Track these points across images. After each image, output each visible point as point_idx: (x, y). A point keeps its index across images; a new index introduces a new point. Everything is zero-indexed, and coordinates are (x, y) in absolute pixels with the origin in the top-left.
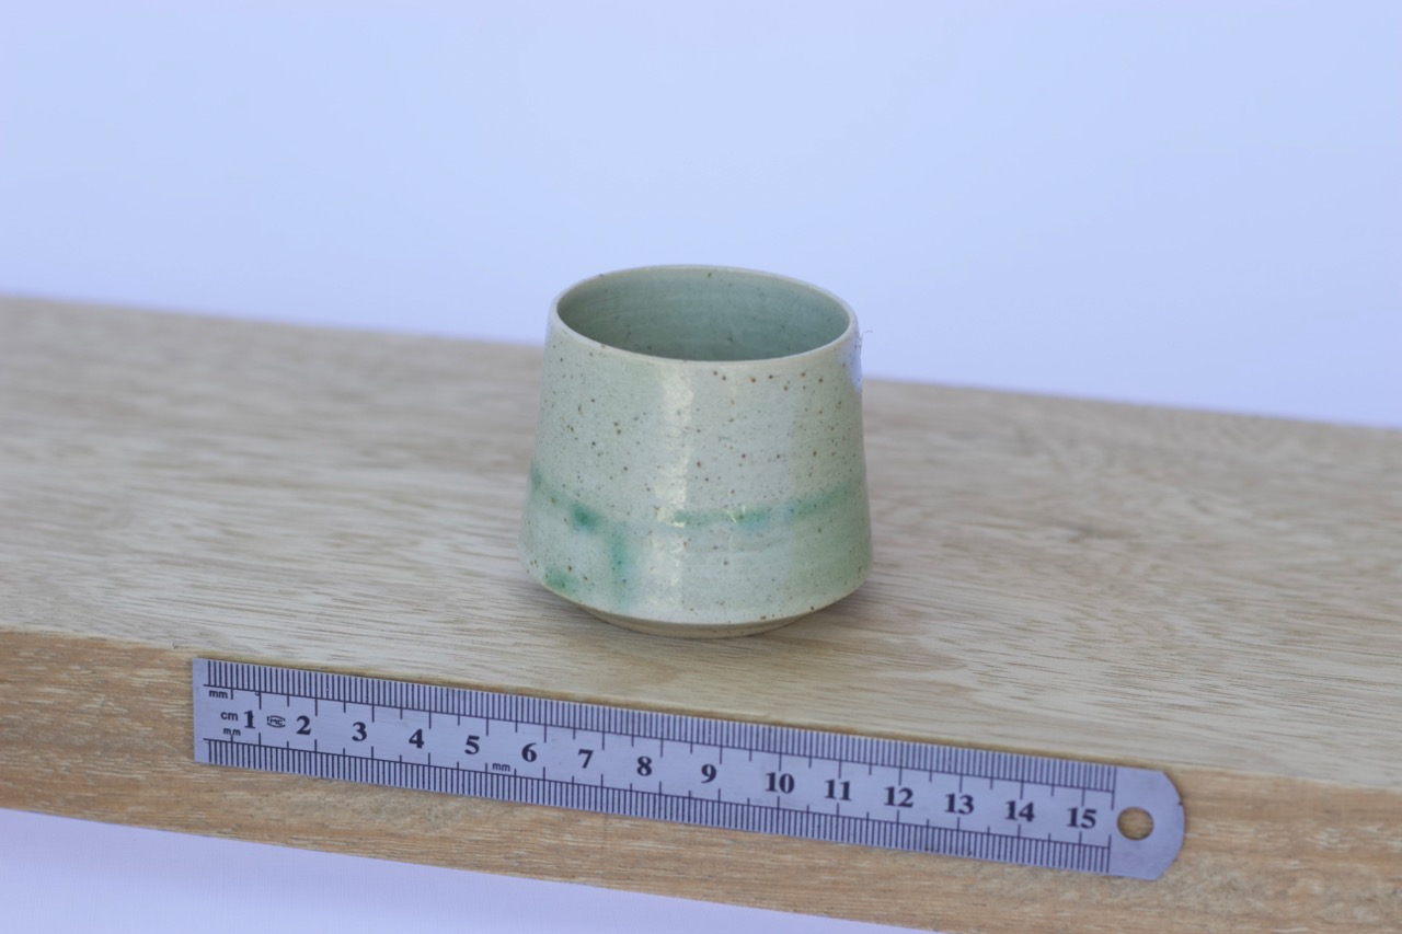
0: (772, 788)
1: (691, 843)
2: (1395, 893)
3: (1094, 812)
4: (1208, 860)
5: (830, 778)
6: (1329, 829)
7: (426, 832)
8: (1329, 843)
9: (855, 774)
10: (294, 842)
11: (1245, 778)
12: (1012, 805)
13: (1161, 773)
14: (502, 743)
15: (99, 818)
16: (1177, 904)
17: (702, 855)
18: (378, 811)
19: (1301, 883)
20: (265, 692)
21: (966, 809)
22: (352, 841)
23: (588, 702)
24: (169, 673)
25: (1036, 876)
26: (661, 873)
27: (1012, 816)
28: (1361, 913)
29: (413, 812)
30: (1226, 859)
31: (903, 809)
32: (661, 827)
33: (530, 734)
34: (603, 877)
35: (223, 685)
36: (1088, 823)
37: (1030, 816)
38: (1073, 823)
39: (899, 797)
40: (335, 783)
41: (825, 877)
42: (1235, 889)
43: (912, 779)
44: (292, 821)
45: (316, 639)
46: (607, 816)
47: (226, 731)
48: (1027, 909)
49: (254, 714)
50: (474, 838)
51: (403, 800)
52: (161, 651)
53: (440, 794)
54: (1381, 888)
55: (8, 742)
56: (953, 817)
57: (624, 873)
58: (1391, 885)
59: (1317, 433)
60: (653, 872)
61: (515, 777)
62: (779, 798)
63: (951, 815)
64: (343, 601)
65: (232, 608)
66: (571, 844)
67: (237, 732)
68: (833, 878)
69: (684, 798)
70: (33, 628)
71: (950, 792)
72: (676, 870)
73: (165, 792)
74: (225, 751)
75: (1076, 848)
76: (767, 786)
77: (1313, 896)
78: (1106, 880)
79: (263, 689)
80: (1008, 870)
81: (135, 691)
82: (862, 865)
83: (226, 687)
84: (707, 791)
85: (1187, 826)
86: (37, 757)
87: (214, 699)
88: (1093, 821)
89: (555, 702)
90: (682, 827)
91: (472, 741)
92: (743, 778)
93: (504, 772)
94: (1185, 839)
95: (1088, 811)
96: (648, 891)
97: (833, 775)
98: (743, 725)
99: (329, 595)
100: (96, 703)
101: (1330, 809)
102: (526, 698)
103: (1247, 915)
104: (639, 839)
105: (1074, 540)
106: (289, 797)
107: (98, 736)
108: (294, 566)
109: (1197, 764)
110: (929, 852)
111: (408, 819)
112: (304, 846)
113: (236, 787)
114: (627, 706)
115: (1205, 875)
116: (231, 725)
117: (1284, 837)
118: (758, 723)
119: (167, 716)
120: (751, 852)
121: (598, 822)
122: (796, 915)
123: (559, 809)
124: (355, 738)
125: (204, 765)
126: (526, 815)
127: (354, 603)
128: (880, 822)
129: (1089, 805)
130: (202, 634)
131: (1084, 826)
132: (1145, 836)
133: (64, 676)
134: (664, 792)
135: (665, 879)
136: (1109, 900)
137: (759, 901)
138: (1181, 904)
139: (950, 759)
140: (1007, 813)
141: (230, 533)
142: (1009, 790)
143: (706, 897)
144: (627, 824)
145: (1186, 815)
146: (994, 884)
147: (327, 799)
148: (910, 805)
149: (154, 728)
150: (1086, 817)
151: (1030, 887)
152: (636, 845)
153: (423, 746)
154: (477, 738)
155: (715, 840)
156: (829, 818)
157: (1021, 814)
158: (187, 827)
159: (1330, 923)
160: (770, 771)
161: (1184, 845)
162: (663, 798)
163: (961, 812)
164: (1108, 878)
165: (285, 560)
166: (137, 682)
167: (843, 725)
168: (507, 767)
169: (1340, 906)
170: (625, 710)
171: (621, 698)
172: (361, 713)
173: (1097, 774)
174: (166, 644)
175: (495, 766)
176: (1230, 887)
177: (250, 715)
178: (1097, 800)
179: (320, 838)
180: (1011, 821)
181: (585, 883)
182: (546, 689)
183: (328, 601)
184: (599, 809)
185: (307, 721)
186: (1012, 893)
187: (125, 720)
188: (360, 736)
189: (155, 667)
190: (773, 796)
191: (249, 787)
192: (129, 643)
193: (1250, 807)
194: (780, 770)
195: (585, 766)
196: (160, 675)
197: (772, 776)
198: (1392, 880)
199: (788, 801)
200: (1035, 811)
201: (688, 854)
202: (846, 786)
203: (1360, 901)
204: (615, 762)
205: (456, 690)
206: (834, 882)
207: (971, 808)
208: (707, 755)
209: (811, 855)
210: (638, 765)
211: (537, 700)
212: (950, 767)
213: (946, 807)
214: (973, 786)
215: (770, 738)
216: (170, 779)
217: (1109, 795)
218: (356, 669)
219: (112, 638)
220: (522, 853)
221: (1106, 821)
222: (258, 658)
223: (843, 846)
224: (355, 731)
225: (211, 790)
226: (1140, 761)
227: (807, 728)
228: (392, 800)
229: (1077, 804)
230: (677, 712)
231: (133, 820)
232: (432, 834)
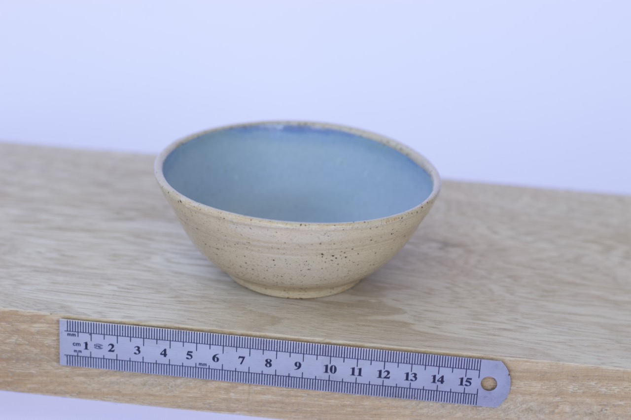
0: (326, 371)
1: (288, 396)
2: (602, 410)
3: (471, 379)
4: (520, 398)
5: (353, 367)
6: (574, 384)
7: (167, 393)
8: (573, 390)
9: (364, 365)
10: (105, 399)
11: (537, 363)
12: (434, 377)
13: (501, 362)
14: (204, 354)
15: (14, 390)
16: (506, 417)
17: (293, 401)
18: (144, 385)
19: (561, 407)
20: (94, 333)
21: (414, 379)
22: (133, 398)
23: (242, 335)
24: (48, 325)
25: (443, 407)
26: (274, 409)
27: (434, 382)
29: (160, 385)
30: (528, 398)
31: (385, 380)
32: (275, 389)
33: (216, 350)
34: (248, 411)
35: (74, 330)
36: (468, 384)
37: (442, 382)
38: (461, 384)
39: (384, 374)
40: (125, 373)
41: (349, 409)
42: (532, 410)
43: (390, 366)
44: (105, 390)
45: (115, 308)
46: (250, 385)
47: (75, 351)
49: (88, 343)
50: (189, 395)
51: (156, 379)
52: (44, 316)
53: (174, 377)
54: (596, 408)
56: (408, 382)
57: (257, 409)
58: (600, 407)
59: (536, 193)
60: (270, 409)
61: (209, 369)
62: (329, 376)
63: (407, 381)
64: (123, 288)
65: (73, 294)
66: (233, 397)
67: (80, 351)
68: (352, 410)
69: (286, 377)
71: (407, 372)
72: (281, 408)
73: (45, 378)
74: (74, 360)
75: (463, 395)
76: (325, 371)
77: (566, 413)
78: (475, 408)
79: (92, 332)
80: (431, 404)
81: (32, 334)
82: (366, 404)
83: (75, 331)
84: (297, 373)
85: (511, 384)
87: (70, 337)
88: (470, 383)
89: (228, 336)
90: (285, 389)
91: (189, 353)
92: (314, 367)
93: (204, 367)
94: (510, 389)
95: (468, 379)
96: (268, 417)
97: (354, 366)
98: (314, 344)
99: (116, 285)
100: (13, 339)
101: (574, 376)
102: (214, 334)
104: (264, 394)
105: (441, 249)
106: (103, 379)
107: (14, 354)
109: (516, 357)
110: (397, 398)
111: (158, 388)
112: (110, 401)
113: (79, 375)
114: (260, 337)
115: (518, 405)
116: (77, 348)
117: (554, 388)
118: (320, 343)
119: (46, 344)
120: (316, 399)
121: (246, 387)
123: (228, 383)
124: (135, 353)
125: (64, 366)
126: (213, 385)
127: (128, 289)
128: (375, 385)
129: (468, 377)
130: (63, 307)
131: (466, 385)
132: (493, 389)
134: (278, 374)
135: (276, 412)
136: (476, 417)
138: (508, 417)
139: (407, 357)
140: (432, 380)
141: (64, 255)
142: (433, 370)
144: (259, 388)
145: (511, 379)
146: (425, 411)
147: (122, 380)
148: (389, 378)
149: (41, 350)
150: (467, 381)
151: (441, 411)
152: (263, 397)
153: (167, 356)
154: (192, 352)
155: (299, 394)
156: (352, 384)
157: (438, 381)
158: (56, 393)
160: (326, 364)
161: (509, 392)
162: (277, 377)
163: (412, 380)
164: (476, 407)
166: (33, 330)
167: (359, 344)
168: (205, 365)
169: (578, 416)
170: (260, 339)
171: (258, 334)
172: (138, 342)
173: (473, 363)
174: (48, 313)
175: (200, 364)
177: (86, 344)
178: (472, 374)
179: (117, 397)
180: (434, 384)
181: (239, 414)
182: (224, 330)
183: (115, 288)
184: (247, 382)
185: (113, 346)
186: (433, 414)
187: (27, 347)
188: (137, 352)
189: (41, 323)
190: (327, 375)
191: (86, 375)
192: (29, 312)
193: (539, 375)
194: (330, 363)
195: (241, 363)
196: (42, 327)
197: (327, 366)
198: (601, 405)
199: (334, 377)
200: (444, 380)
201: (287, 401)
202: (360, 370)
203: (586, 414)
204: (255, 361)
205: (182, 331)
206: (353, 412)
207: (416, 379)
208: (298, 358)
209: (342, 400)
210: (266, 363)
211: (220, 335)
212: (407, 361)
213: (405, 378)
214: (417, 369)
215: (326, 350)
216: (48, 372)
217: (478, 372)
218: (136, 323)
219: (21, 310)
220: (211, 401)
221: (476, 383)
222: (90, 318)
223: (358, 395)
224: (135, 350)
225: (67, 377)
226: (491, 356)
227: (343, 345)
228: (151, 379)
229: (463, 376)
230: (283, 339)
231: (30, 391)
232: (170, 394)
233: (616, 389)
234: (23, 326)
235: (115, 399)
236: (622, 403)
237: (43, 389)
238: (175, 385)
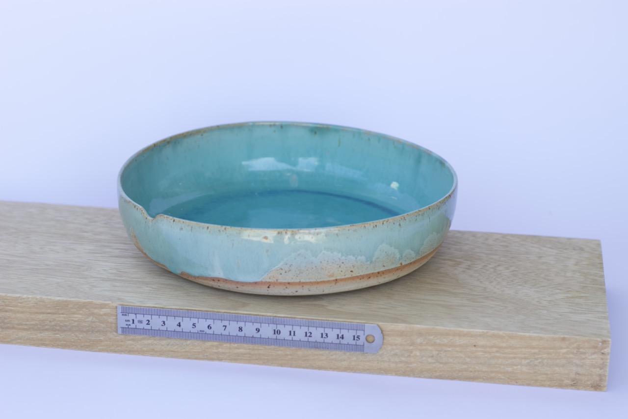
0: (275, 333)
1: (253, 349)
2: (438, 354)
3: (359, 336)
4: (390, 348)
6: (421, 338)
7: (181, 350)
8: (421, 342)
9: (296, 329)
10: (145, 354)
12: (338, 335)
13: (376, 325)
14: (202, 325)
15: (90, 350)
17: (256, 352)
18: (168, 345)
19: (414, 352)
20: (137, 314)
21: (326, 337)
22: (161, 353)
23: (225, 313)
24: (110, 310)
25: (344, 354)
26: (245, 358)
27: (338, 338)
28: (430, 360)
29: (177, 345)
30: (394, 347)
31: (310, 338)
32: (245, 345)
33: (210, 322)
34: (230, 360)
35: (126, 312)
36: (358, 339)
37: (343, 338)
38: (354, 339)
39: (308, 335)
40: (156, 338)
41: (289, 357)
42: (397, 355)
43: (312, 330)
44: (145, 349)
45: (149, 299)
46: (230, 343)
47: (127, 325)
48: (343, 363)
50: (195, 351)
51: (175, 341)
52: (108, 304)
53: (185, 339)
54: (435, 353)
55: (65, 331)
56: (323, 339)
57: (236, 358)
58: (437, 352)
60: (243, 358)
61: (206, 334)
62: (276, 336)
65: (125, 292)
66: (221, 351)
67: (130, 325)
69: (251, 337)
70: (72, 299)
71: (322, 332)
72: (249, 357)
73: (109, 343)
74: (126, 330)
75: (355, 346)
76: (273, 333)
77: (417, 356)
78: (363, 354)
80: (337, 352)
81: (101, 315)
82: (299, 353)
84: (257, 335)
85: (383, 339)
86: (73, 335)
87: (123, 316)
88: (359, 338)
89: (216, 313)
90: (251, 345)
91: (194, 325)
92: (267, 331)
93: (203, 333)
94: (383, 342)
96: (242, 363)
97: (291, 330)
98: (266, 317)
100: (90, 319)
101: (420, 334)
102: (208, 313)
103: (401, 362)
104: (239, 349)
106: (144, 342)
107: (90, 328)
108: (139, 280)
109: (386, 322)
110: (317, 349)
111: (176, 347)
112: (148, 355)
113: (129, 340)
114: (235, 313)
115: (389, 352)
116: (128, 323)
117: (409, 340)
118: (270, 316)
119: (110, 322)
120: (269, 351)
121: (228, 345)
122: (282, 368)
123: (217, 342)
125: (120, 334)
126: (208, 344)
127: (158, 289)
128: (303, 341)
129: (358, 334)
130: (119, 299)
132: (373, 342)
133: (81, 312)
134: (246, 336)
135: (246, 360)
136: (364, 359)
137: (272, 364)
138: (383, 359)
139: (321, 324)
140: (337, 337)
141: (120, 271)
142: (337, 331)
143: (257, 364)
144: (236, 345)
145: (383, 336)
146: (334, 357)
147: (154, 342)
148: (311, 337)
149: (106, 325)
150: (357, 337)
151: (343, 357)
152: (238, 351)
153: (181, 327)
155: (259, 348)
156: (290, 341)
157: (340, 338)
158: (115, 352)
159: (422, 363)
161: (383, 344)
165: (137, 278)
166: (101, 313)
167: (293, 316)
168: (203, 331)
169: (424, 358)
170: (235, 315)
171: (234, 312)
172: (164, 318)
173: (360, 327)
174: (110, 302)
175: (200, 331)
176: (396, 355)
177: (133, 320)
178: (360, 333)
180: (338, 340)
181: (225, 362)
184: (228, 341)
185: (149, 321)
186: (339, 359)
187: (99, 324)
188: (163, 324)
189: (107, 308)
191: (133, 340)
192: (99, 302)
194: (277, 328)
195: (225, 330)
196: (107, 311)
197: (275, 330)
199: (279, 337)
200: (344, 336)
201: (252, 352)
202: (294, 332)
203: (429, 357)
204: (233, 328)
205: (189, 311)
206: (292, 358)
208: (257, 326)
210: (239, 329)
211: (211, 313)
212: (321, 326)
213: (321, 336)
214: (328, 331)
215: (274, 320)
216: (111, 339)
217: (363, 332)
218: (162, 306)
219: (95, 301)
220: (208, 354)
221: (363, 338)
222: (135, 305)
223: (294, 348)
224: (162, 323)
225: (122, 341)
226: (371, 322)
227: (283, 317)
228: (172, 341)
229: (355, 334)
230: (248, 314)
231: (100, 351)
232: (183, 350)
233: (445, 341)
234: (96, 311)
235: (151, 354)
236: (450, 349)
237: (108, 349)
238: (186, 345)
